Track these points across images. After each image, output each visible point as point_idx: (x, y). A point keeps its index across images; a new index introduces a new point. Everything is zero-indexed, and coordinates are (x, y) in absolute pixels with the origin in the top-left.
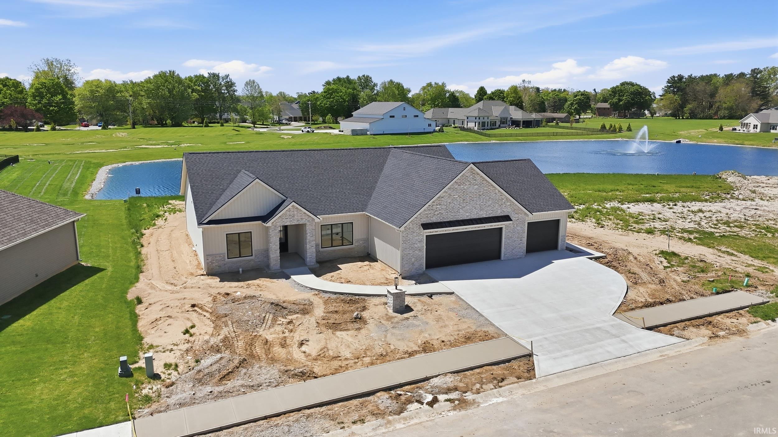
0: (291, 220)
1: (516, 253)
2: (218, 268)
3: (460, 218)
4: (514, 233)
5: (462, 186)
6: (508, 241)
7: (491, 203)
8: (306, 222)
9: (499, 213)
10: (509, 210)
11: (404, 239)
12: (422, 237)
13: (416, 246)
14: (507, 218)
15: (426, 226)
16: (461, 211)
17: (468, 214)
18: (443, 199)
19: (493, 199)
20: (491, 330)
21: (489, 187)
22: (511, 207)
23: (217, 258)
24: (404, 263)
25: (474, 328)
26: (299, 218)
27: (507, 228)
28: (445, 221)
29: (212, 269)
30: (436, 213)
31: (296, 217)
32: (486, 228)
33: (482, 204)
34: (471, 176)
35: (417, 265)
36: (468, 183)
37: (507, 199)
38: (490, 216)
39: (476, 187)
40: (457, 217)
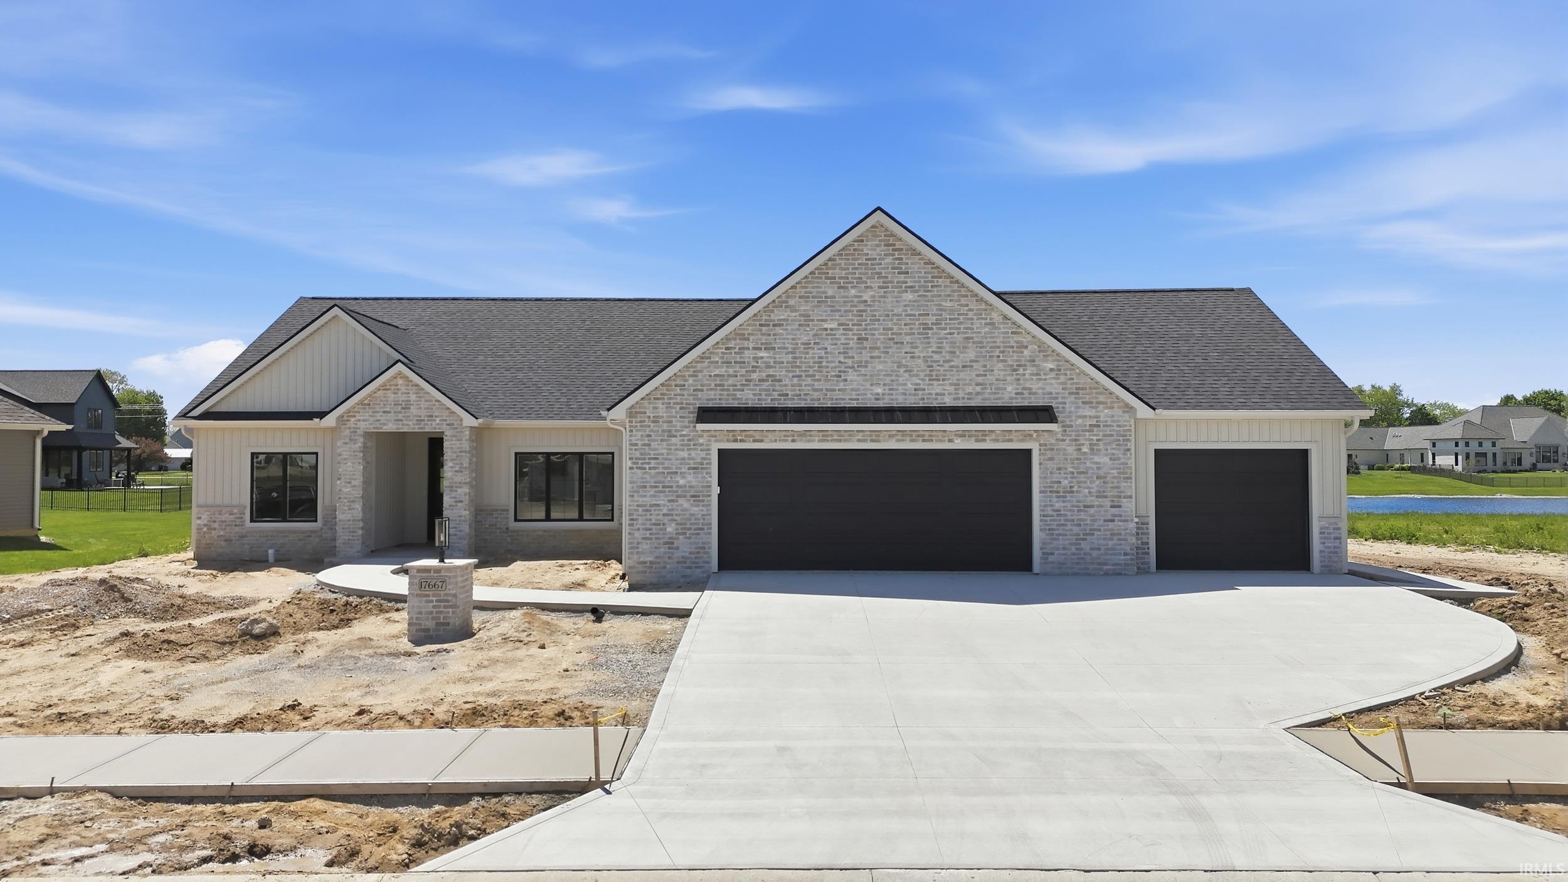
0: (400, 416)
1: (1095, 553)
2: (223, 543)
3: (847, 399)
4: (1082, 478)
5: (853, 292)
6: (1057, 506)
7: (971, 354)
8: (444, 428)
9: (1008, 396)
10: (1054, 387)
11: (637, 454)
12: (703, 454)
13: (682, 482)
14: (1044, 414)
15: (707, 414)
16: (851, 376)
17: (879, 390)
18: (779, 330)
19: (980, 345)
21: (963, 301)
22: (1062, 378)
23: (223, 518)
24: (637, 534)
26: (424, 413)
27: (1049, 454)
28: (790, 404)
29: (209, 546)
30: (755, 376)
31: (414, 410)
32: (959, 444)
33: (936, 357)
34: (889, 260)
35: (684, 547)
36: (876, 283)
37: (1042, 348)
38: (973, 403)
39: (909, 296)
40: (837, 395)
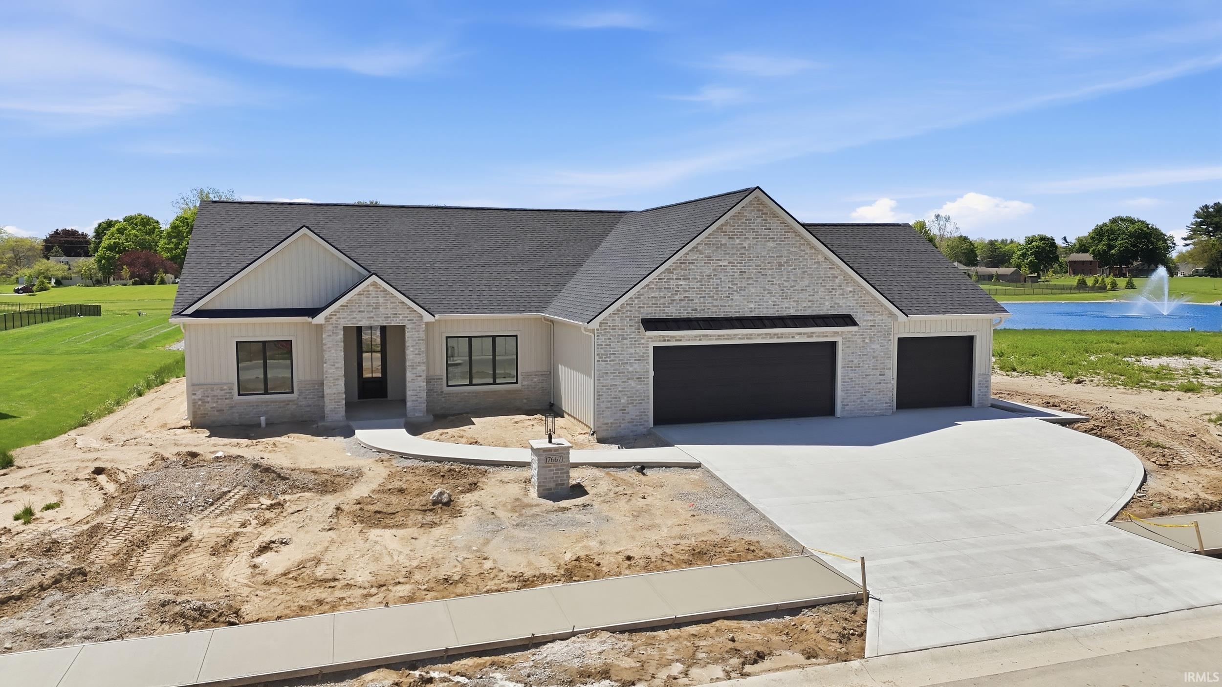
0: (372, 315)
1: (870, 403)
2: (216, 413)
3: (734, 313)
4: (865, 358)
5: (738, 241)
6: (851, 375)
7: (806, 282)
8: (405, 323)
9: (826, 309)
10: (852, 303)
11: (602, 352)
12: (644, 350)
13: (631, 369)
14: (847, 320)
15: (650, 324)
16: (736, 296)
17: (752, 306)
18: (692, 266)
19: (811, 276)
20: (767, 540)
21: (802, 248)
22: (856, 297)
23: (215, 393)
24: (602, 405)
25: (723, 533)
26: (390, 312)
27: (848, 344)
28: (698, 316)
29: (204, 416)
30: (676, 297)
31: (382, 310)
32: (798, 339)
33: (786, 284)
34: (759, 220)
35: (633, 412)
36: (751, 236)
37: (847, 278)
38: (806, 313)
39: (771, 244)
40: (728, 309)
